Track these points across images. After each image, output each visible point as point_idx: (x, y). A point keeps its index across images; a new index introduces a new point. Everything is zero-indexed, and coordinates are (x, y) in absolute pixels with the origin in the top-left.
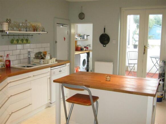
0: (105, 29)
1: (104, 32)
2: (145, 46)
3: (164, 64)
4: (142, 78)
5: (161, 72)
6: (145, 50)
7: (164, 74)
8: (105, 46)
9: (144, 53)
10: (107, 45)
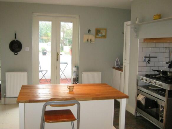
0: (16, 35)
1: (16, 38)
2: (58, 53)
3: (77, 69)
4: (57, 85)
5: (75, 77)
6: (58, 57)
7: (78, 78)
8: (17, 54)
9: (58, 60)
10: (18, 53)
